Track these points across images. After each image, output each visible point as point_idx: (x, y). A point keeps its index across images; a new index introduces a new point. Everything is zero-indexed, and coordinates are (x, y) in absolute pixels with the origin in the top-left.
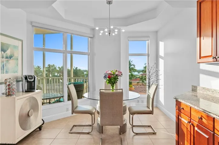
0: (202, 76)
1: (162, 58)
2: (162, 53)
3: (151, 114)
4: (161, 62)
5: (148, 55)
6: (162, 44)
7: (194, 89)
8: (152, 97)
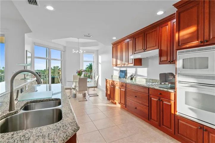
0: (114, 71)
1: (100, 63)
2: (100, 61)
3: (96, 87)
4: (100, 66)
5: (94, 62)
6: (100, 57)
7: (112, 76)
8: (97, 80)
